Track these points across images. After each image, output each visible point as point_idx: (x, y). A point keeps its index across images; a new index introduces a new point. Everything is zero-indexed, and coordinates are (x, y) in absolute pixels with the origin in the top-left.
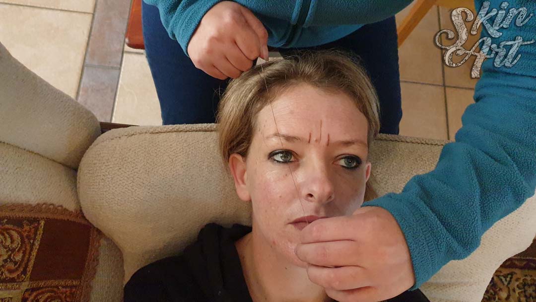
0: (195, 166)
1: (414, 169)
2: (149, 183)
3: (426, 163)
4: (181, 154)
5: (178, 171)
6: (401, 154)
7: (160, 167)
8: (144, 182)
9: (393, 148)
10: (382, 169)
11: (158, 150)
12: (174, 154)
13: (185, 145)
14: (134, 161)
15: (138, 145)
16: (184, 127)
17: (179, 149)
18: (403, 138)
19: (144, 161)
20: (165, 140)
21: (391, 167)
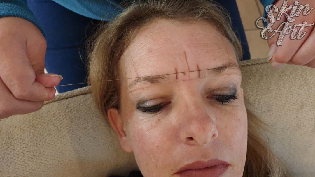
0: (80, 129)
1: (281, 85)
2: (40, 154)
3: (290, 77)
4: (64, 120)
5: (65, 137)
6: (265, 74)
7: (47, 137)
8: (35, 154)
9: (257, 71)
10: (252, 91)
11: (43, 121)
12: (58, 122)
13: (67, 111)
14: (21, 137)
15: (22, 121)
16: (65, 95)
17: (61, 116)
18: (262, 60)
19: (30, 135)
20: (48, 111)
21: (260, 88)
